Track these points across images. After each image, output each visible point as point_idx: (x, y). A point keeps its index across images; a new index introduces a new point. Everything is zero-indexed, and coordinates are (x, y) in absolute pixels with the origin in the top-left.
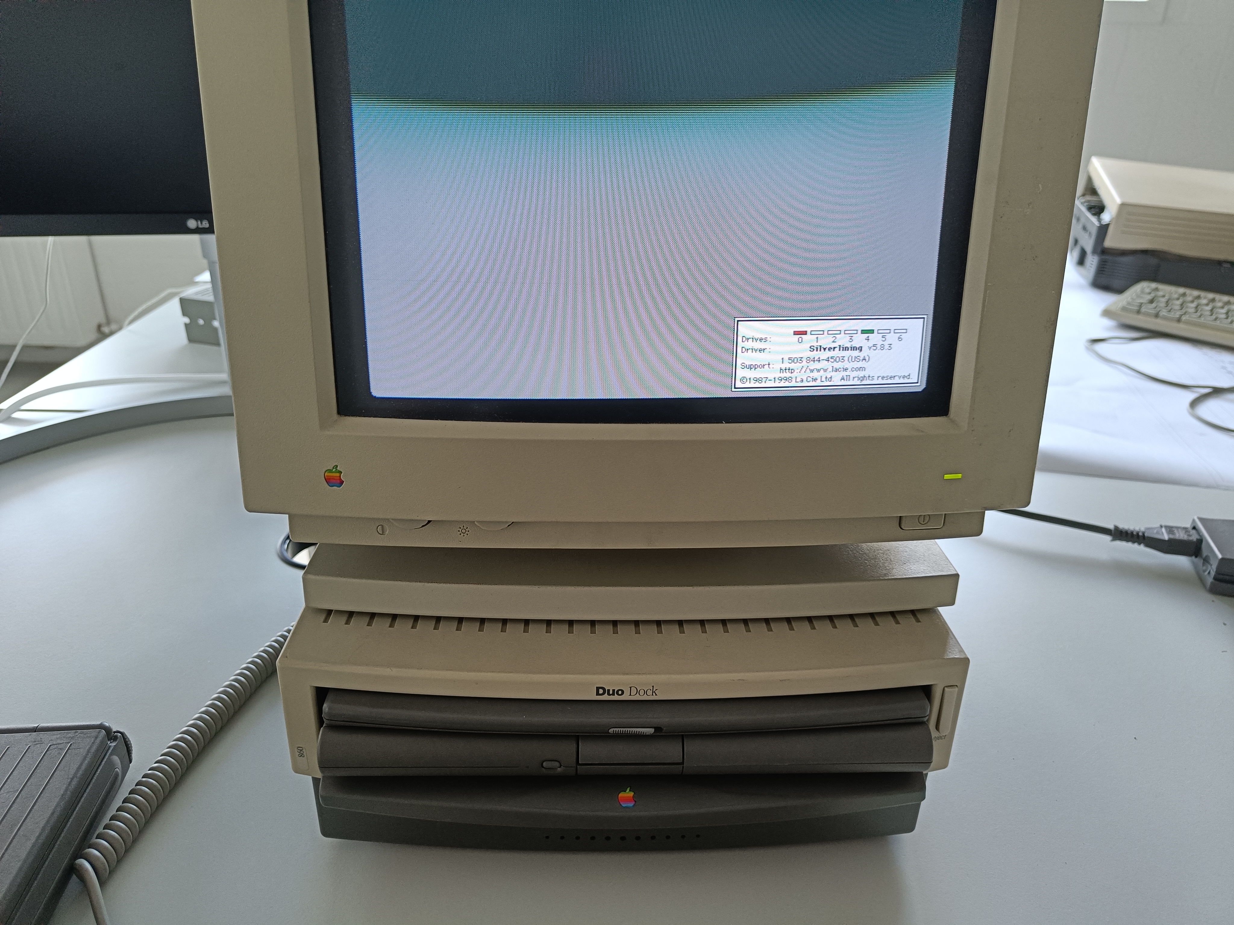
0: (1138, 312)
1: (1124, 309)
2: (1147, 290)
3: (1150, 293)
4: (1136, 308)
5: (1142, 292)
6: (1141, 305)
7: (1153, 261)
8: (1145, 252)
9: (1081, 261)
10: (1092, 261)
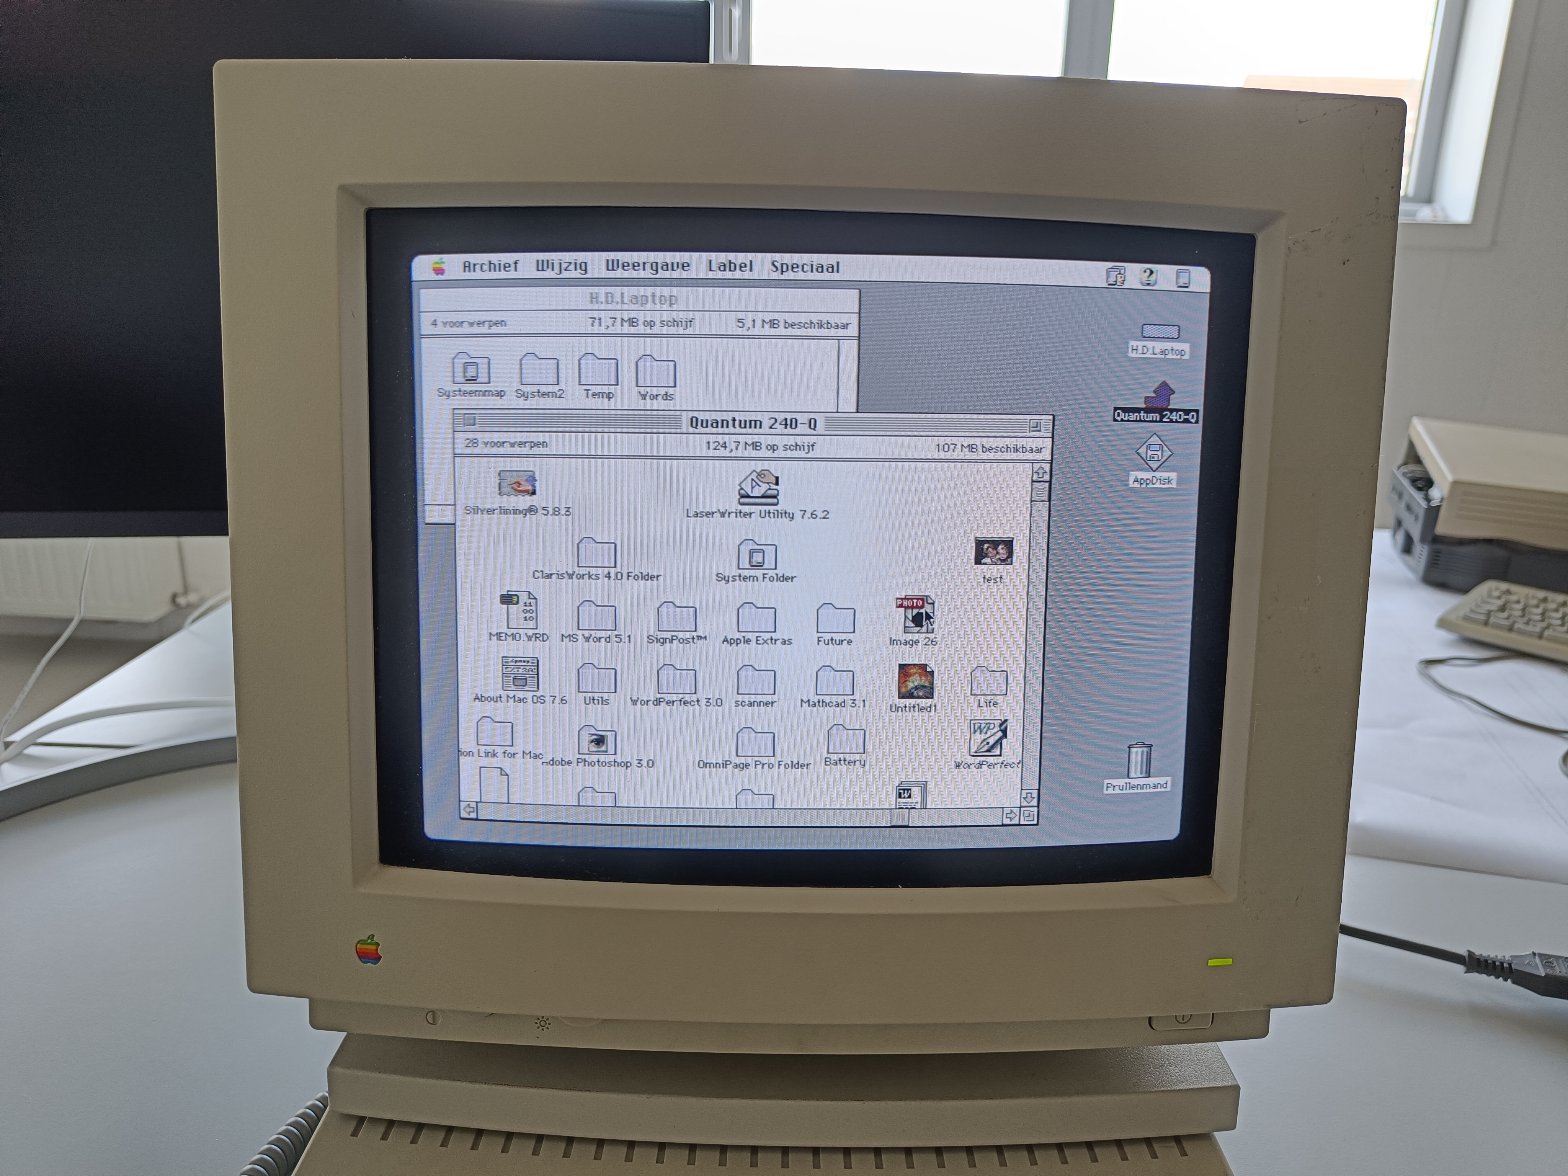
0: (1486, 623)
1: (1466, 618)
2: (1497, 594)
3: (1499, 598)
4: (1482, 617)
5: (1490, 596)
6: (1489, 614)
7: (1501, 553)
8: (1489, 541)
9: (1407, 548)
10: (1421, 551)
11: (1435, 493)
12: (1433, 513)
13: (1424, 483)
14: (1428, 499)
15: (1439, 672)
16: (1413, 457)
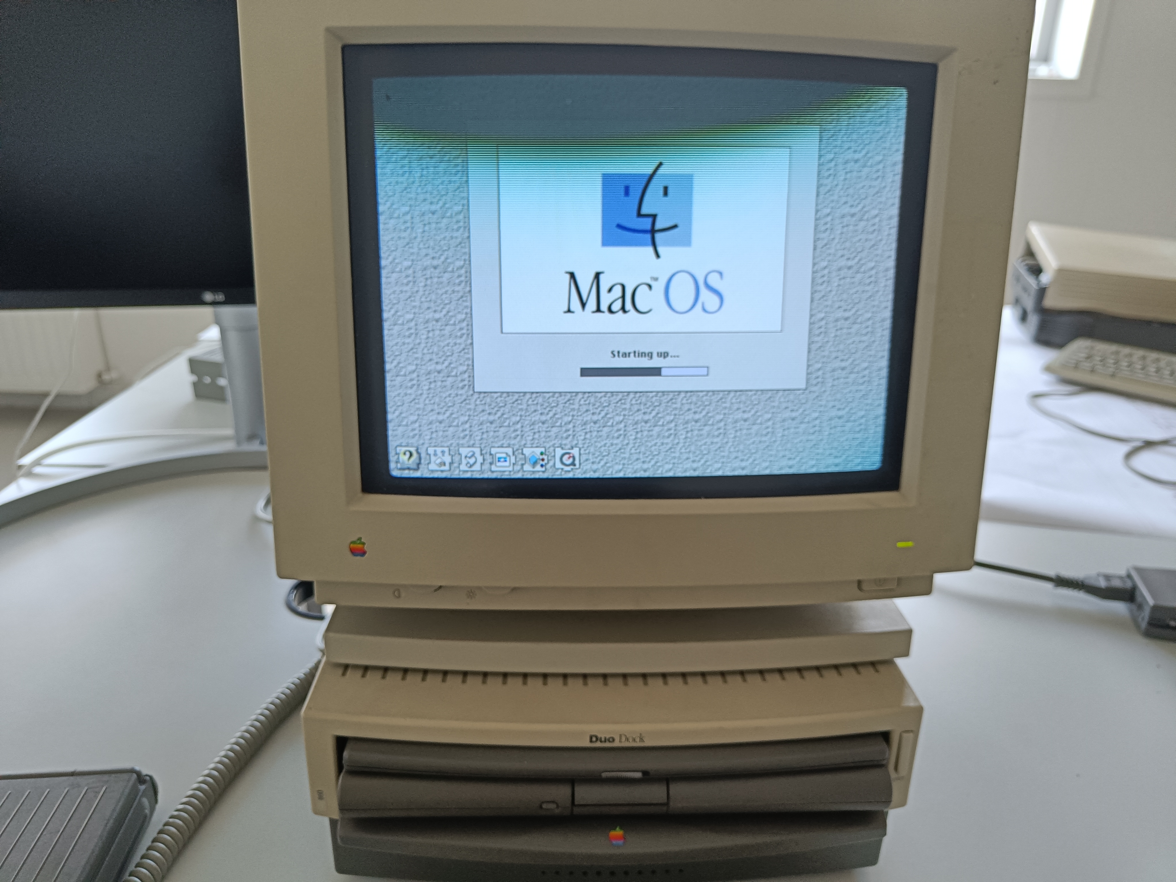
0: (1076, 368)
1: (1064, 365)
2: (1084, 348)
3: (1086, 351)
4: (1074, 364)
5: (1079, 349)
6: (1078, 362)
7: (1088, 320)
8: (1080, 312)
9: (1024, 317)
10: (1034, 320)
11: (1045, 278)
12: (1042, 292)
13: (1036, 270)
14: (1039, 282)
15: (1045, 403)
16: (1030, 253)
